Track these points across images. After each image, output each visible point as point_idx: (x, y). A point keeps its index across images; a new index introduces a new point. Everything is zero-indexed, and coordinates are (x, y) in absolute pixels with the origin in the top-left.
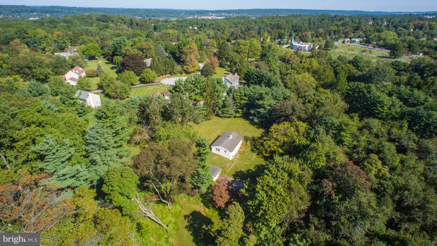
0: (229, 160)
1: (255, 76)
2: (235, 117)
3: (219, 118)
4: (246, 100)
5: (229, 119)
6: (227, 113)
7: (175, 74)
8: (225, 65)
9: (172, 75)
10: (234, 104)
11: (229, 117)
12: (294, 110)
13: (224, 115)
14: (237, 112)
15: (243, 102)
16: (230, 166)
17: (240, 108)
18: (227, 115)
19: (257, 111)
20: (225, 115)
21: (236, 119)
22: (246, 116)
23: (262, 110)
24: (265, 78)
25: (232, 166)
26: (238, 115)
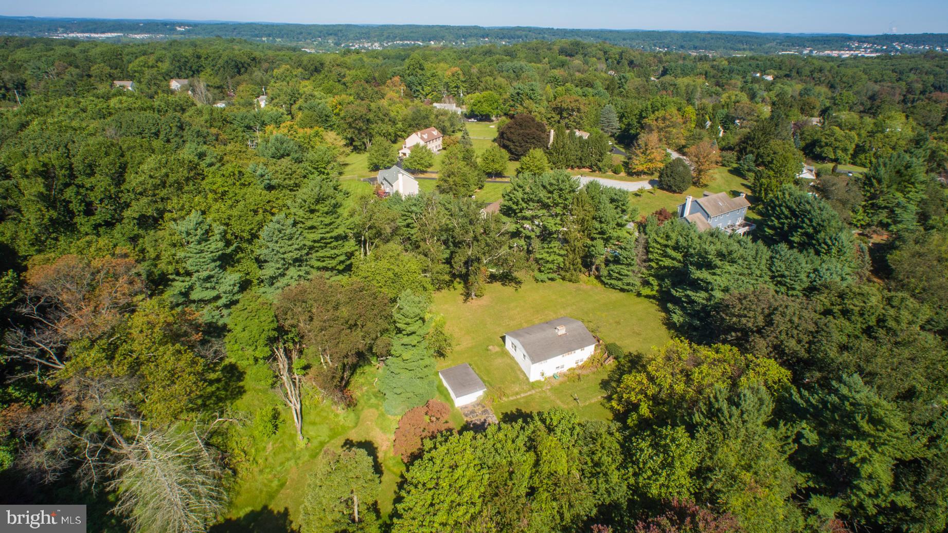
0: (527, 379)
1: (786, 212)
2: (639, 295)
3: (599, 285)
4: (673, 259)
5: (622, 294)
6: (620, 279)
7: (600, 170)
8: (749, 170)
9: (594, 171)
10: (645, 261)
11: (622, 290)
12: (769, 322)
13: (609, 282)
14: (646, 283)
15: (667, 262)
16: (517, 394)
17: (656, 276)
18: (619, 283)
19: (687, 296)
20: (613, 282)
21: (639, 299)
22: (664, 299)
23: (700, 297)
24: (811, 220)
25: (523, 395)
26: (646, 291)
